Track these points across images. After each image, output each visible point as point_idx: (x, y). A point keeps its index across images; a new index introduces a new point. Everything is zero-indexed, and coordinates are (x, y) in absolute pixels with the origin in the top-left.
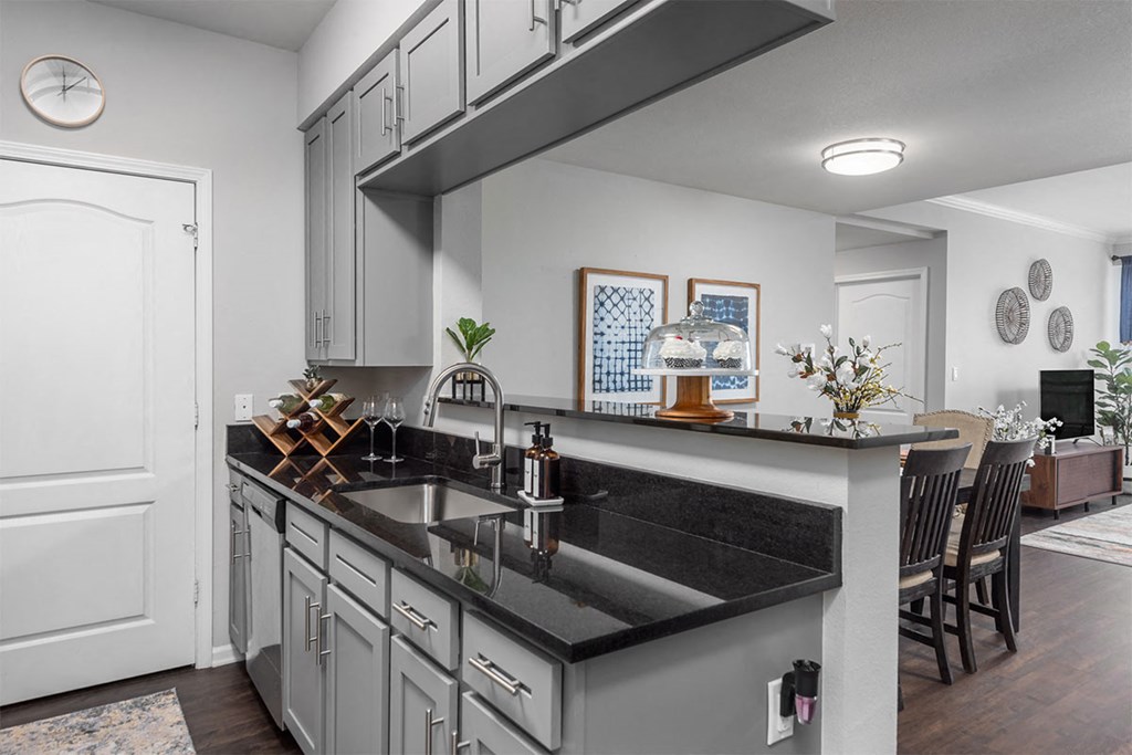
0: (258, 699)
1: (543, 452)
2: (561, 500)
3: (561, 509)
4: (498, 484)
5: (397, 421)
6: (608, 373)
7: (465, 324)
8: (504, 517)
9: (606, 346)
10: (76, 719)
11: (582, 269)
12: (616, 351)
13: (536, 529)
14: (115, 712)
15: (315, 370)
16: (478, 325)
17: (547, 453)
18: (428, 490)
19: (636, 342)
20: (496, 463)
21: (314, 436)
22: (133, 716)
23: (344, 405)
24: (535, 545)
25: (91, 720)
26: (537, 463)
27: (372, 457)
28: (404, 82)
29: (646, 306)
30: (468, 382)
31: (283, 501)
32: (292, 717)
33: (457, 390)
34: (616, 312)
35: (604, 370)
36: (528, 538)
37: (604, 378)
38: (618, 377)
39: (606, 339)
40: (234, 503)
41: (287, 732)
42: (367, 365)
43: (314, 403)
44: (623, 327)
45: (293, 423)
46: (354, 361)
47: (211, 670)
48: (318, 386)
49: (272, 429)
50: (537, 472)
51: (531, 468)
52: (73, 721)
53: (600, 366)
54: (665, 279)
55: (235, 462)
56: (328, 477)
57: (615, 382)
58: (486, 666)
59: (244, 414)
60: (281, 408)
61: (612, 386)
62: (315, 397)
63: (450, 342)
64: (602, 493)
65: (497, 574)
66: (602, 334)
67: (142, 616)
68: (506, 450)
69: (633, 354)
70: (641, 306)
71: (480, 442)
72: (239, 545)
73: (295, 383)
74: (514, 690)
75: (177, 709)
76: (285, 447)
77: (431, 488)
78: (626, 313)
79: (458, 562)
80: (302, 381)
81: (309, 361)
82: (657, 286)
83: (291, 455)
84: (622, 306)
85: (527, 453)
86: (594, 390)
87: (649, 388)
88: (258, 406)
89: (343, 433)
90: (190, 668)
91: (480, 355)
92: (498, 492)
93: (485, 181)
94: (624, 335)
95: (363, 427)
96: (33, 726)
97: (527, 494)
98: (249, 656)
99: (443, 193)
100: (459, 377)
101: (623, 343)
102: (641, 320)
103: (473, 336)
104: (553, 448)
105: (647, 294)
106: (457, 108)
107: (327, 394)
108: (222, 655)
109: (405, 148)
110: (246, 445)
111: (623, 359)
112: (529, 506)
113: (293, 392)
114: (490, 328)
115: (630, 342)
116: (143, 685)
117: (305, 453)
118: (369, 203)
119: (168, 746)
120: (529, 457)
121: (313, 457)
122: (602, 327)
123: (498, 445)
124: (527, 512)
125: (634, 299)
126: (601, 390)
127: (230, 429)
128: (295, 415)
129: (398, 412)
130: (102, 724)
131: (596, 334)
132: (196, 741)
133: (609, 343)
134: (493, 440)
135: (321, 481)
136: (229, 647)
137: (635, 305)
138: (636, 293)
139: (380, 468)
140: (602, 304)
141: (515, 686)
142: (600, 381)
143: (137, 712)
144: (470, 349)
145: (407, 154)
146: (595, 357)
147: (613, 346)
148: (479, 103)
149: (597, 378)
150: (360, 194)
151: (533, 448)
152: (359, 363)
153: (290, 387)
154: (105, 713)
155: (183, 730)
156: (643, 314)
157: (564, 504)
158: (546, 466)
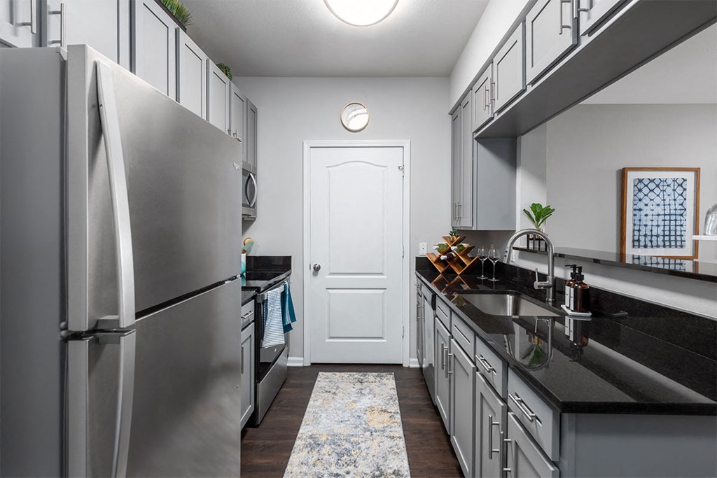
0: (426, 387)
1: (577, 283)
2: (590, 314)
3: (589, 320)
4: (550, 300)
5: (495, 259)
6: (645, 235)
7: (534, 206)
8: (554, 319)
9: (643, 218)
10: (357, 375)
11: (624, 169)
12: (652, 220)
13: (572, 329)
14: (371, 376)
15: (456, 232)
16: (543, 207)
17: (579, 284)
18: (510, 299)
19: (670, 215)
20: (549, 287)
21: (454, 265)
22: (377, 380)
23: (469, 250)
24: (571, 339)
25: (362, 377)
26: (572, 289)
27: (483, 277)
28: (495, 80)
29: (679, 190)
30: (536, 239)
31: (434, 295)
32: (439, 401)
33: (530, 244)
34: (652, 195)
35: (642, 233)
36: (567, 333)
37: (642, 239)
38: (654, 239)
39: (643, 213)
40: (418, 293)
41: (436, 407)
42: (478, 229)
43: (453, 248)
44: (658, 205)
45: (443, 257)
46: (472, 228)
47: (409, 368)
48: (456, 239)
49: (434, 259)
50: (572, 295)
51: (569, 291)
52: (356, 376)
53: (639, 231)
54: (697, 171)
55: (419, 275)
56: (462, 285)
57: (651, 241)
58: (518, 401)
59: (423, 252)
60: (438, 249)
61: (649, 244)
62: (454, 245)
63: (526, 217)
64: (622, 313)
65: (550, 351)
66: (640, 210)
67: (381, 338)
68: (556, 280)
69: (667, 223)
70: (674, 190)
71: (538, 273)
72: (420, 313)
73: (445, 238)
74: (530, 418)
75: (394, 382)
76: (440, 269)
77: (511, 297)
78: (661, 195)
79: (530, 340)
80: (449, 237)
81: (453, 227)
82: (690, 176)
83: (443, 273)
84: (657, 191)
85: (567, 283)
86: (634, 246)
87: (682, 246)
88: (429, 249)
89: (468, 264)
90: (401, 365)
91: (545, 224)
92: (551, 304)
93: (548, 123)
94: (660, 210)
95: (478, 262)
96: (343, 374)
97: (567, 307)
98: (424, 366)
99: (522, 135)
100: (531, 236)
101: (658, 215)
102: (675, 200)
103: (540, 213)
104: (583, 281)
105: (680, 182)
106: (521, 88)
107: (461, 244)
108: (414, 363)
109: (496, 115)
110: (424, 267)
111: (658, 226)
112: (567, 315)
113: (444, 242)
114: (552, 208)
115: (665, 215)
116: (382, 367)
117: (449, 273)
118: (480, 147)
119: (388, 398)
120: (568, 286)
121: (453, 275)
122: (641, 205)
123: (550, 277)
124: (567, 318)
125: (669, 186)
126: (639, 246)
127: (417, 258)
128: (444, 254)
129: (496, 255)
130: (365, 380)
131: (635, 210)
132: (400, 399)
133: (646, 215)
134: (547, 273)
135: (457, 287)
136: (417, 360)
137: (669, 190)
138: (669, 182)
139: (486, 283)
140: (640, 190)
141: (532, 417)
142: (639, 241)
143: (378, 379)
144: (538, 220)
145: (497, 117)
146: (634, 225)
147: (650, 217)
148: (533, 83)
149: (636, 238)
150: (475, 142)
151: (571, 281)
152: (474, 229)
153: (443, 240)
154: (367, 376)
155: (394, 392)
156: (676, 195)
157: (591, 316)
158: (579, 292)
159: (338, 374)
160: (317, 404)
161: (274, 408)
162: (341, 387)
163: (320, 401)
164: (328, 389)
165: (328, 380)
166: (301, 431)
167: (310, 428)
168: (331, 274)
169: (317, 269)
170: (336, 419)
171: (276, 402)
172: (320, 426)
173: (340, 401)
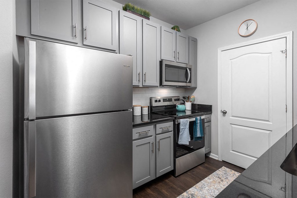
159: (233, 171)
160: (209, 181)
161: (189, 173)
162: (229, 178)
163: (211, 180)
164: (220, 176)
165: (224, 172)
166: (190, 189)
167: (196, 190)
168: (233, 116)
169: (224, 113)
170: (212, 194)
171: (191, 171)
172: (201, 192)
173: (222, 186)
